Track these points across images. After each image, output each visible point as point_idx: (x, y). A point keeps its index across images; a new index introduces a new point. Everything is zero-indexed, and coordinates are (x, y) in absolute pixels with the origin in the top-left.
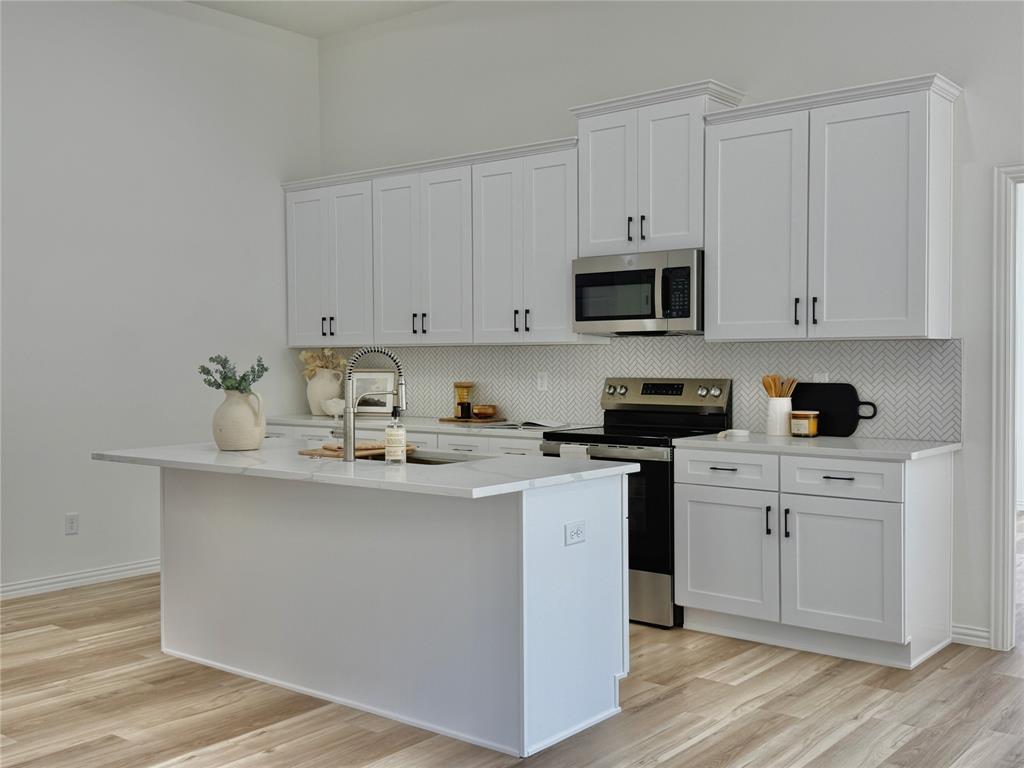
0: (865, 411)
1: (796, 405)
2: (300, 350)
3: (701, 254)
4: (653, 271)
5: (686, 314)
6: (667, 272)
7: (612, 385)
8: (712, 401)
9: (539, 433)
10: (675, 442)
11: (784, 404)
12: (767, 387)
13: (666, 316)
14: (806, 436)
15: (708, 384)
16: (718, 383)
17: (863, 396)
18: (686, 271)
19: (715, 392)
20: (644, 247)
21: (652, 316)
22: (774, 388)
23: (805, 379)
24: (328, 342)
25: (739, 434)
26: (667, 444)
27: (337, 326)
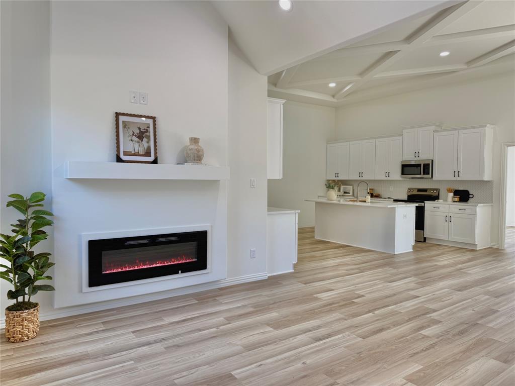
0: (471, 196)
1: (454, 195)
2: (330, 180)
3: (432, 161)
4: (421, 164)
5: (429, 174)
6: (424, 164)
7: (409, 189)
8: (435, 193)
9: (393, 200)
10: (425, 202)
11: (452, 194)
12: (448, 191)
13: (424, 174)
14: (456, 201)
15: (433, 190)
16: (436, 189)
17: (471, 193)
18: (429, 164)
19: (435, 191)
20: (418, 159)
21: (420, 174)
22: (450, 191)
23: (457, 189)
24: (337, 179)
25: (441, 201)
26: (423, 202)
27: (339, 175)
